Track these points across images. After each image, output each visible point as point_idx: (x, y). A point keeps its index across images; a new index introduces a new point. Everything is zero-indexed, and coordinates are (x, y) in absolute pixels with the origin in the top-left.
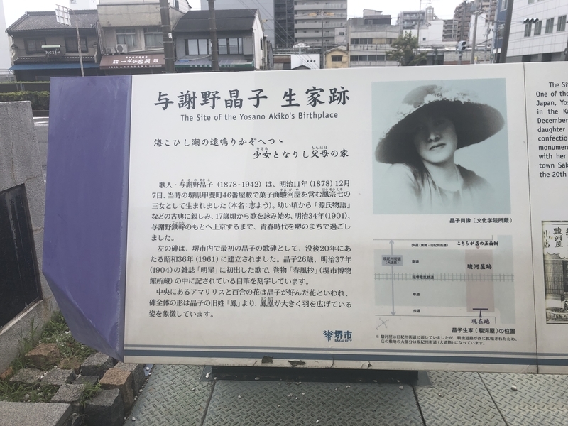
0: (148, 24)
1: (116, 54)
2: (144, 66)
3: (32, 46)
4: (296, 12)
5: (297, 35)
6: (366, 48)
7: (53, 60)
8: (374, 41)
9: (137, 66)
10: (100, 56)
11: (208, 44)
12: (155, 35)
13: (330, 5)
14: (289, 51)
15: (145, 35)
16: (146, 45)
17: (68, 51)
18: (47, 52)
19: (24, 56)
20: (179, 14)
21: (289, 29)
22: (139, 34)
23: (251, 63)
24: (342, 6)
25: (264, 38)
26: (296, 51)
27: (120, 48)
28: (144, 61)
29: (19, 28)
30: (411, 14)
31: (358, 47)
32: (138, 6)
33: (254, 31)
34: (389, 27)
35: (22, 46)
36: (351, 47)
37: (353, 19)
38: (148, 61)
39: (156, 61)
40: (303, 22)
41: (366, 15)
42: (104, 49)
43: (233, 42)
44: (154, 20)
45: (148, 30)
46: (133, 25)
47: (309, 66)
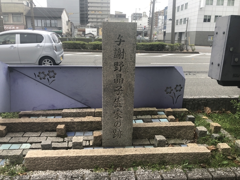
0: (14, 12)
4: (89, 11)
5: (89, 20)
11: (42, 22)
12: (17, 16)
14: (85, 27)
15: (13, 16)
16: (13, 21)
20: (28, 8)
21: (86, 18)
22: (10, 16)
23: (60, 31)
24: (108, 9)
25: (69, 21)
26: (88, 27)
28: (12, 28)
32: (9, 4)
33: (62, 17)
34: (125, 19)
38: (14, 28)
39: (17, 28)
40: (92, 15)
41: (116, 13)
43: (53, 22)
44: (17, 10)
45: (14, 14)
46: (7, 12)
47: (93, 33)
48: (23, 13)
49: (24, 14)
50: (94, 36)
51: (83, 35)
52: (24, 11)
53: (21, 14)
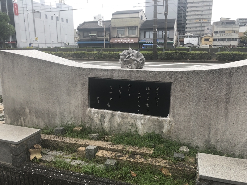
0: (130, 26)
1: (116, 38)
2: (127, 42)
3: (85, 35)
4: (187, 20)
5: (186, 30)
6: (221, 35)
7: (93, 40)
8: (226, 32)
9: (124, 42)
10: (110, 38)
11: (150, 34)
12: (132, 30)
13: (203, 16)
14: (183, 36)
15: (128, 30)
16: (128, 34)
17: (98, 37)
18: (91, 37)
19: (82, 38)
20: (142, 21)
21: (183, 27)
22: (126, 30)
23: (172, 41)
24: (209, 16)
25: (177, 31)
26: (187, 36)
27: (118, 35)
28: (127, 40)
29: (81, 28)
30: (243, 19)
31: (218, 35)
32: (127, 19)
33: (174, 28)
34: (234, 25)
35: (82, 35)
36: (214, 35)
37: (216, 22)
38: (129, 40)
39: (132, 40)
40: (190, 24)
41: (222, 20)
42: (112, 35)
44: (133, 24)
45: (130, 28)
46: (124, 26)
47: (192, 43)
48: (137, 26)
49: (139, 27)
50: (194, 46)
51: (182, 45)
52: (139, 24)
53: (136, 27)
